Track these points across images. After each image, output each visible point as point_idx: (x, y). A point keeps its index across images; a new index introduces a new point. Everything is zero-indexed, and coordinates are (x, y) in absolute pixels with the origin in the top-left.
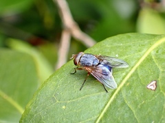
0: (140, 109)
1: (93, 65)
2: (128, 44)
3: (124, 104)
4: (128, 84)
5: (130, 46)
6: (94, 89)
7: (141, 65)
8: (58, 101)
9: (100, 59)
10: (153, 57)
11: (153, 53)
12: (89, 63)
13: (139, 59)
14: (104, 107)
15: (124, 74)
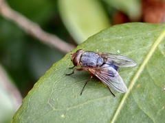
0: (161, 117)
1: (97, 66)
2: (129, 37)
3: (138, 110)
4: (139, 86)
5: (131, 39)
6: (97, 93)
7: (150, 63)
8: (54, 109)
9: (104, 57)
10: (163, 53)
11: (161, 47)
12: (92, 63)
13: (146, 55)
14: (114, 114)
15: (131, 74)
